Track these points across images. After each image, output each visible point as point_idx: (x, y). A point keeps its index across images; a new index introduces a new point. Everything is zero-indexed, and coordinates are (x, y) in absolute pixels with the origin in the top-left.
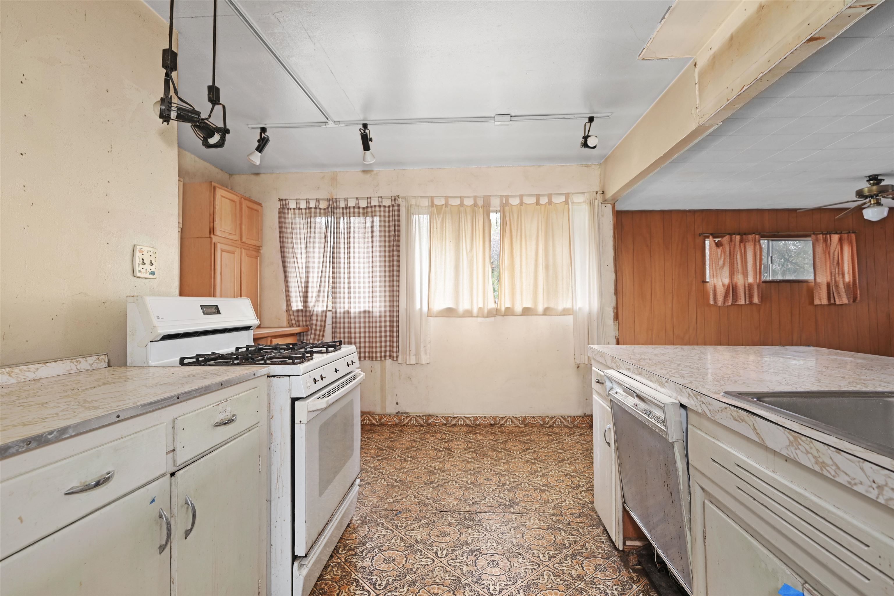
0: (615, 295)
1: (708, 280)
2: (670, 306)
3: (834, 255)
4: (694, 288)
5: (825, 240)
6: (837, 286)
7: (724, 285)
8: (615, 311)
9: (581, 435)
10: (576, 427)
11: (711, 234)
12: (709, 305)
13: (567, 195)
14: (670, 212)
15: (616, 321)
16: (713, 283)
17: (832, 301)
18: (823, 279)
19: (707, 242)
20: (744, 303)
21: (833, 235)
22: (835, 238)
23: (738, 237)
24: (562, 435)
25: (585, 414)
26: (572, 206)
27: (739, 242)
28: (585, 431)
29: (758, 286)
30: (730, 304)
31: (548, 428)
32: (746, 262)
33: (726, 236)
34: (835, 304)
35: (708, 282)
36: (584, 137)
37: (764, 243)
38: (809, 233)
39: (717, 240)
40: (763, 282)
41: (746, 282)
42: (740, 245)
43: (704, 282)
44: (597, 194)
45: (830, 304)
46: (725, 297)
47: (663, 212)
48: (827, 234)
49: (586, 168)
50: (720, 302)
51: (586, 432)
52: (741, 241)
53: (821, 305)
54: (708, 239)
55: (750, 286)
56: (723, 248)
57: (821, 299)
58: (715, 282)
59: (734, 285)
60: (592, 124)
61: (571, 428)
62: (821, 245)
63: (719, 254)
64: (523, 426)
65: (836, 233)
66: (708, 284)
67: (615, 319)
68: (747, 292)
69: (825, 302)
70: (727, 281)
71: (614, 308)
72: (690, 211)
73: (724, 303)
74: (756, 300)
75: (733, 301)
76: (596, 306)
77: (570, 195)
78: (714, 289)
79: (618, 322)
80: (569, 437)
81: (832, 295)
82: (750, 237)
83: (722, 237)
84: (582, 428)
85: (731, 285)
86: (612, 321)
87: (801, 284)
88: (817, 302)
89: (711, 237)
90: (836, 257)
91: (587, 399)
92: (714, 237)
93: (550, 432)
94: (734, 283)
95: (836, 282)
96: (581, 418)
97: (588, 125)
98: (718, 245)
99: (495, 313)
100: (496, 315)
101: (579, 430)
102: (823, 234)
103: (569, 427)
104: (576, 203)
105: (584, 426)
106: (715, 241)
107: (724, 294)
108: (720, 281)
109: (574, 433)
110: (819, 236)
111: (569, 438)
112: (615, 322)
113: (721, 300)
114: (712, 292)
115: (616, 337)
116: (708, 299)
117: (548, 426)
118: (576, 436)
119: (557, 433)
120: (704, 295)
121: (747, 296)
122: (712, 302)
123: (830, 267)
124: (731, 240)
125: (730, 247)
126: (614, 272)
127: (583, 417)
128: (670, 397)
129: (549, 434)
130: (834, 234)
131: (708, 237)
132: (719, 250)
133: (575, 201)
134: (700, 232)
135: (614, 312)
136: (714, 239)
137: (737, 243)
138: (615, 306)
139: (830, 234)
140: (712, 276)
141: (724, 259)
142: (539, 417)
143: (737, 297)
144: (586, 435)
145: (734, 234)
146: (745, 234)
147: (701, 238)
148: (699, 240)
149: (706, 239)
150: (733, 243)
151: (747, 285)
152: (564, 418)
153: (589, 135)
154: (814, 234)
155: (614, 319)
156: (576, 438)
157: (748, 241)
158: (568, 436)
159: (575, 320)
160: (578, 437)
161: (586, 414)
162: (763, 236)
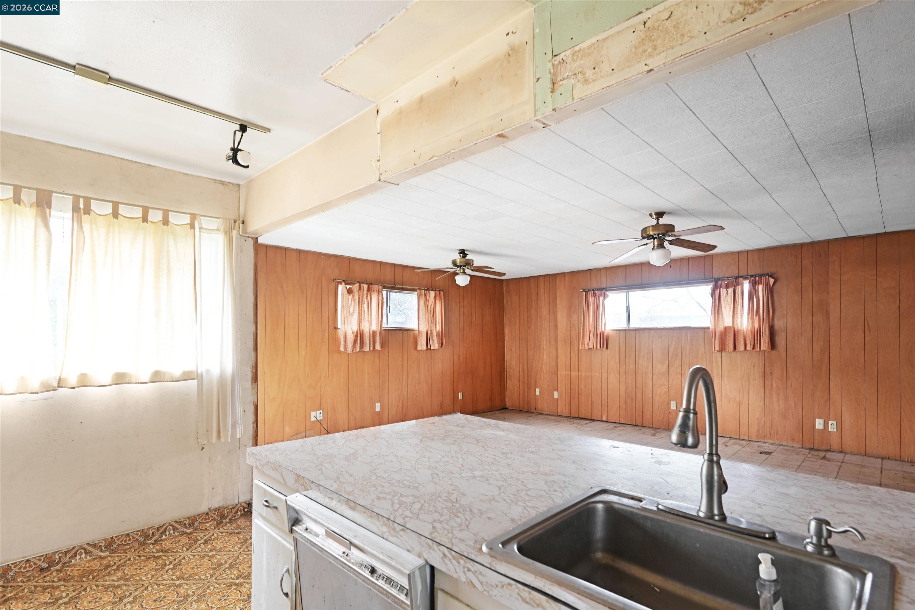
0: (254, 351)
1: (339, 326)
2: (304, 353)
3: (431, 307)
4: (327, 334)
5: (426, 295)
6: (432, 334)
7: (353, 333)
8: (254, 371)
9: (206, 541)
10: (197, 530)
11: (344, 281)
12: (340, 352)
13: (193, 217)
14: (307, 252)
15: (255, 382)
16: (344, 330)
17: (429, 347)
18: (424, 328)
19: (340, 287)
20: (369, 350)
21: (430, 292)
22: (432, 293)
23: (366, 286)
24: (177, 552)
25: (210, 509)
26: (200, 232)
27: (366, 291)
28: (211, 533)
29: (380, 333)
30: (358, 350)
31: (152, 544)
32: (371, 311)
33: (356, 283)
34: (430, 349)
35: (339, 329)
36: (232, 149)
37: (384, 293)
38: (416, 288)
39: (348, 287)
40: (384, 330)
41: (371, 330)
42: (367, 293)
43: (336, 328)
44: (235, 222)
45: (427, 349)
46: (353, 344)
47: (299, 251)
48: (427, 290)
49: (221, 185)
50: (349, 350)
51: (213, 535)
52: (368, 290)
53: (422, 350)
54: (341, 285)
55: (374, 332)
56: (353, 295)
57: (422, 345)
58: (346, 329)
59: (361, 332)
60: (244, 134)
61: (190, 533)
62: (423, 300)
63: (350, 301)
64: (107, 553)
65: (432, 290)
66: (339, 331)
67: (254, 381)
68: (371, 339)
69: (424, 348)
70: (355, 329)
71: (253, 367)
72: (325, 254)
73: (353, 350)
74: (378, 347)
75: (360, 348)
76: (229, 367)
77: (197, 217)
78: (344, 336)
79: (256, 384)
80: (190, 550)
81: (429, 341)
82: (375, 287)
83: (353, 284)
84: (206, 529)
85: (359, 333)
86: (250, 383)
87: (409, 331)
88: (419, 348)
89: (343, 283)
90: (432, 310)
91: (213, 489)
92: (346, 284)
93: (158, 551)
94: (361, 330)
95: (431, 331)
96: (204, 515)
97: (239, 134)
98: (350, 291)
99: (56, 384)
100: (59, 387)
101: (202, 535)
102: (425, 290)
103: (187, 533)
104: (205, 229)
105: (208, 525)
106: (347, 287)
107: (353, 341)
108: (350, 328)
109: (196, 541)
110: (422, 291)
111: (189, 553)
112: (254, 384)
113: (350, 347)
114: (343, 339)
115: (254, 402)
116: (339, 346)
117: (152, 541)
118: (200, 545)
119: (169, 550)
120: (335, 340)
121: (371, 343)
122: (342, 349)
123: (428, 317)
124: (360, 289)
125: (359, 296)
126: (254, 323)
127: (207, 514)
128: (408, 551)
129: (157, 555)
130: (431, 290)
131: (341, 283)
132: (350, 297)
133: (204, 227)
134: (334, 277)
135: (252, 372)
136: (346, 286)
137: (365, 292)
138: (254, 364)
139: (428, 290)
140: (344, 323)
141: (354, 306)
142: (137, 531)
143: (363, 344)
144: (214, 539)
145: (363, 283)
146: (371, 284)
147: (335, 284)
148: (333, 285)
149: (339, 285)
150: (362, 292)
151: (371, 333)
152: (178, 522)
153: (239, 148)
154: (419, 289)
155: (252, 380)
156: (199, 549)
157: (374, 291)
158: (187, 549)
159: (200, 385)
160: (203, 546)
161: (212, 508)
162: (385, 287)
